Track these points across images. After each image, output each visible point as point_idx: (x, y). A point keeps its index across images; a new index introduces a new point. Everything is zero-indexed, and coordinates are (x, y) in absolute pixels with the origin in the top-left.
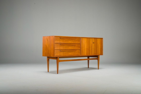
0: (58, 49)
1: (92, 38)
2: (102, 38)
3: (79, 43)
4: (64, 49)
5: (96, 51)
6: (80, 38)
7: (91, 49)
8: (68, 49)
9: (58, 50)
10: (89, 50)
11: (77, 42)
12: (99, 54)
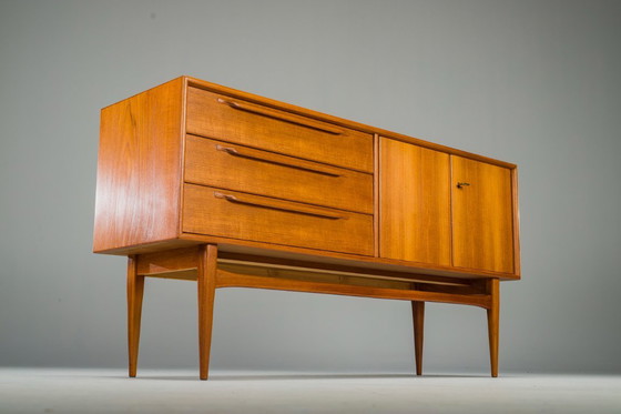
0: (215, 183)
1: (449, 152)
2: (511, 168)
3: (365, 168)
4: (261, 191)
5: (479, 244)
6: (372, 133)
7: (444, 222)
8: (285, 196)
9: (212, 193)
10: (434, 233)
11: (350, 159)
12: (497, 270)
